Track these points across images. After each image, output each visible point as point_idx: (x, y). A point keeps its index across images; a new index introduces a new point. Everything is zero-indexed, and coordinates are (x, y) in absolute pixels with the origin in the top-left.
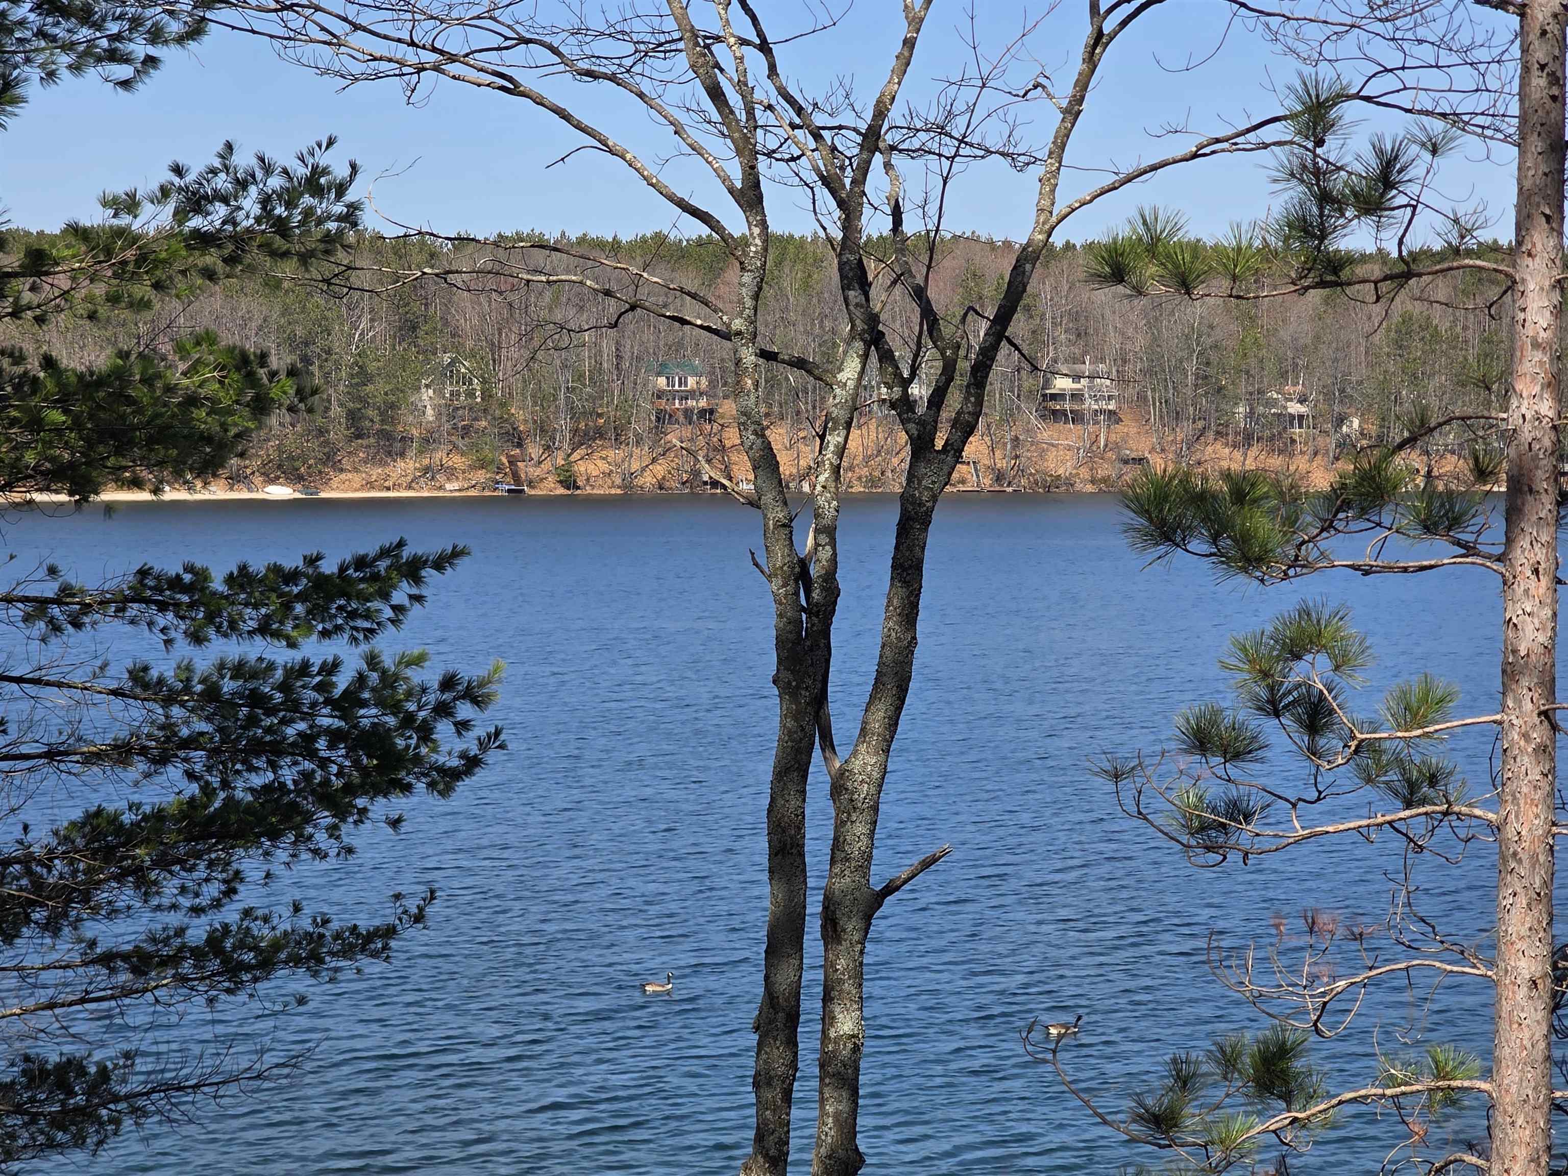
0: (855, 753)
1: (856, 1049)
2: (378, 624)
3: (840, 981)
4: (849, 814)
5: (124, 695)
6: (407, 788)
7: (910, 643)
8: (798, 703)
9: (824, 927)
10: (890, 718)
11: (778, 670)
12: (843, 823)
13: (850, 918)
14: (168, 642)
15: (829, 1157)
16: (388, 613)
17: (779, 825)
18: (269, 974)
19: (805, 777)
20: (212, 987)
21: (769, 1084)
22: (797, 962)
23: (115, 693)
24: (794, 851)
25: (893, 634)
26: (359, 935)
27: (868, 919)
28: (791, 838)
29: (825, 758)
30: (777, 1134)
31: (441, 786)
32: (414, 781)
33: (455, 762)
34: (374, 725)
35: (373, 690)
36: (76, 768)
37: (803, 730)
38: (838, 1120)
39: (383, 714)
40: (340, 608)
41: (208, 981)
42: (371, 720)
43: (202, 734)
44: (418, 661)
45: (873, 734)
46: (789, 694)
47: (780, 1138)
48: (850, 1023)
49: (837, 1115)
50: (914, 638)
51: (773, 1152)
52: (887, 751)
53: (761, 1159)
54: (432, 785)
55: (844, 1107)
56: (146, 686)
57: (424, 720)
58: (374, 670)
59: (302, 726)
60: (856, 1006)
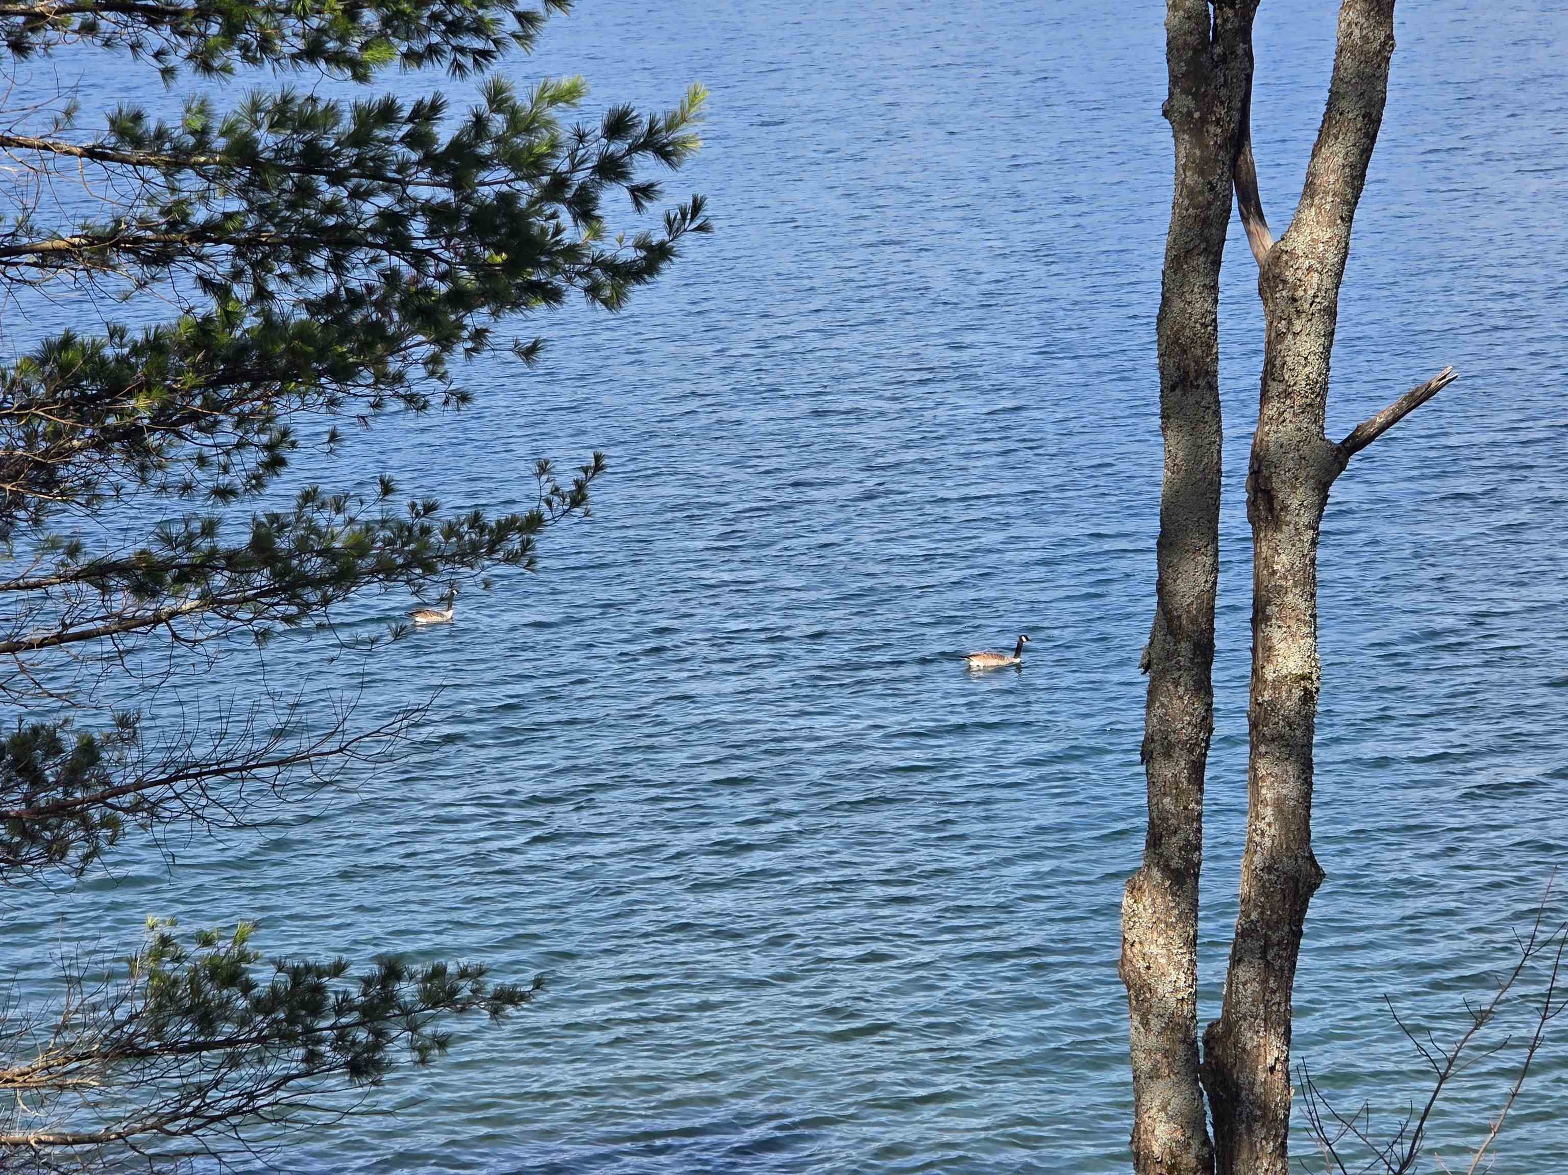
0: (1296, 224)
1: (1308, 697)
2: (496, 42)
3: (1281, 590)
4: (1290, 323)
5: (104, 157)
6: (553, 295)
7: (1384, 45)
8: (1204, 146)
9: (1252, 504)
10: (1352, 166)
11: (1171, 94)
12: (1281, 336)
13: (1294, 487)
14: (168, 73)
15: (1269, 869)
16: (511, 24)
17: (1176, 342)
18: (347, 590)
19: (1217, 263)
20: (258, 614)
21: (1167, 755)
22: (1209, 561)
23: (92, 154)
24: (1202, 382)
25: (1357, 32)
26: (482, 529)
27: (1322, 489)
28: (1196, 362)
29: (1249, 233)
30: (1181, 835)
31: (607, 293)
32: (564, 285)
33: (629, 254)
34: (500, 196)
35: (498, 140)
36: (33, 273)
37: (1212, 189)
38: (1281, 811)
39: (518, 179)
40: (435, 17)
41: (251, 605)
42: (496, 188)
43: (228, 216)
44: (569, 95)
45: (1326, 193)
46: (1190, 131)
47: (1187, 840)
48: (1297, 657)
49: (1279, 803)
50: (1390, 37)
51: (1175, 863)
52: (1348, 219)
53: (1156, 874)
54: (593, 291)
55: (1290, 789)
56: (138, 143)
57: (582, 187)
58: (498, 111)
59: (385, 201)
60: (1306, 630)
